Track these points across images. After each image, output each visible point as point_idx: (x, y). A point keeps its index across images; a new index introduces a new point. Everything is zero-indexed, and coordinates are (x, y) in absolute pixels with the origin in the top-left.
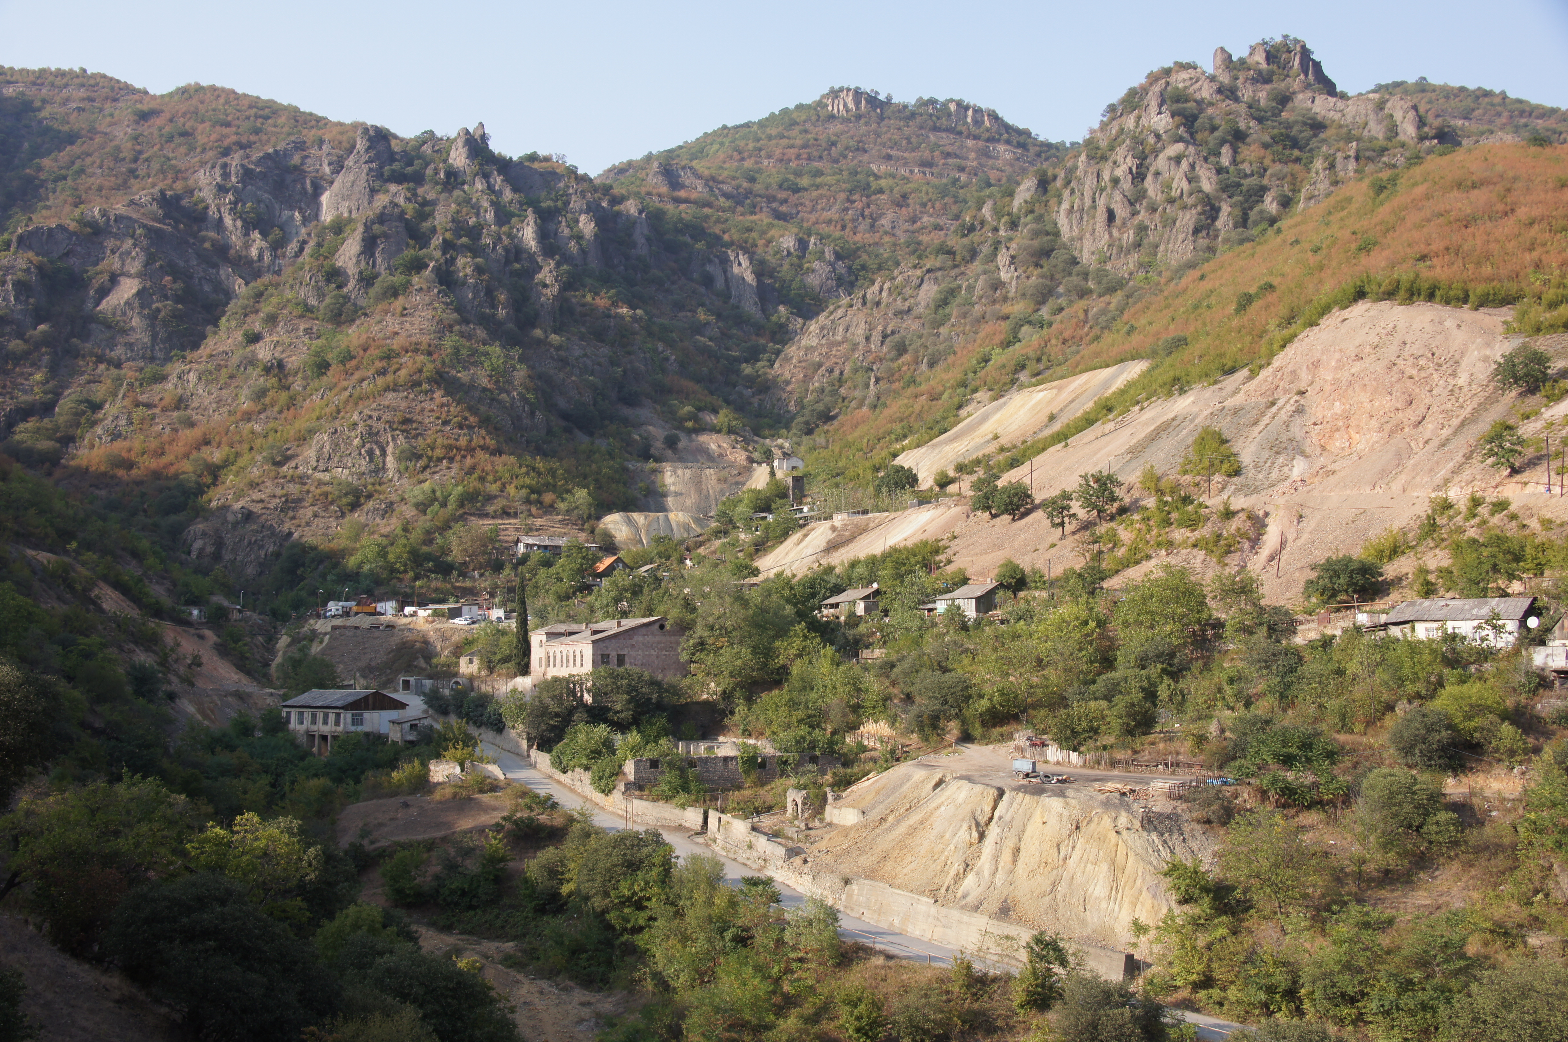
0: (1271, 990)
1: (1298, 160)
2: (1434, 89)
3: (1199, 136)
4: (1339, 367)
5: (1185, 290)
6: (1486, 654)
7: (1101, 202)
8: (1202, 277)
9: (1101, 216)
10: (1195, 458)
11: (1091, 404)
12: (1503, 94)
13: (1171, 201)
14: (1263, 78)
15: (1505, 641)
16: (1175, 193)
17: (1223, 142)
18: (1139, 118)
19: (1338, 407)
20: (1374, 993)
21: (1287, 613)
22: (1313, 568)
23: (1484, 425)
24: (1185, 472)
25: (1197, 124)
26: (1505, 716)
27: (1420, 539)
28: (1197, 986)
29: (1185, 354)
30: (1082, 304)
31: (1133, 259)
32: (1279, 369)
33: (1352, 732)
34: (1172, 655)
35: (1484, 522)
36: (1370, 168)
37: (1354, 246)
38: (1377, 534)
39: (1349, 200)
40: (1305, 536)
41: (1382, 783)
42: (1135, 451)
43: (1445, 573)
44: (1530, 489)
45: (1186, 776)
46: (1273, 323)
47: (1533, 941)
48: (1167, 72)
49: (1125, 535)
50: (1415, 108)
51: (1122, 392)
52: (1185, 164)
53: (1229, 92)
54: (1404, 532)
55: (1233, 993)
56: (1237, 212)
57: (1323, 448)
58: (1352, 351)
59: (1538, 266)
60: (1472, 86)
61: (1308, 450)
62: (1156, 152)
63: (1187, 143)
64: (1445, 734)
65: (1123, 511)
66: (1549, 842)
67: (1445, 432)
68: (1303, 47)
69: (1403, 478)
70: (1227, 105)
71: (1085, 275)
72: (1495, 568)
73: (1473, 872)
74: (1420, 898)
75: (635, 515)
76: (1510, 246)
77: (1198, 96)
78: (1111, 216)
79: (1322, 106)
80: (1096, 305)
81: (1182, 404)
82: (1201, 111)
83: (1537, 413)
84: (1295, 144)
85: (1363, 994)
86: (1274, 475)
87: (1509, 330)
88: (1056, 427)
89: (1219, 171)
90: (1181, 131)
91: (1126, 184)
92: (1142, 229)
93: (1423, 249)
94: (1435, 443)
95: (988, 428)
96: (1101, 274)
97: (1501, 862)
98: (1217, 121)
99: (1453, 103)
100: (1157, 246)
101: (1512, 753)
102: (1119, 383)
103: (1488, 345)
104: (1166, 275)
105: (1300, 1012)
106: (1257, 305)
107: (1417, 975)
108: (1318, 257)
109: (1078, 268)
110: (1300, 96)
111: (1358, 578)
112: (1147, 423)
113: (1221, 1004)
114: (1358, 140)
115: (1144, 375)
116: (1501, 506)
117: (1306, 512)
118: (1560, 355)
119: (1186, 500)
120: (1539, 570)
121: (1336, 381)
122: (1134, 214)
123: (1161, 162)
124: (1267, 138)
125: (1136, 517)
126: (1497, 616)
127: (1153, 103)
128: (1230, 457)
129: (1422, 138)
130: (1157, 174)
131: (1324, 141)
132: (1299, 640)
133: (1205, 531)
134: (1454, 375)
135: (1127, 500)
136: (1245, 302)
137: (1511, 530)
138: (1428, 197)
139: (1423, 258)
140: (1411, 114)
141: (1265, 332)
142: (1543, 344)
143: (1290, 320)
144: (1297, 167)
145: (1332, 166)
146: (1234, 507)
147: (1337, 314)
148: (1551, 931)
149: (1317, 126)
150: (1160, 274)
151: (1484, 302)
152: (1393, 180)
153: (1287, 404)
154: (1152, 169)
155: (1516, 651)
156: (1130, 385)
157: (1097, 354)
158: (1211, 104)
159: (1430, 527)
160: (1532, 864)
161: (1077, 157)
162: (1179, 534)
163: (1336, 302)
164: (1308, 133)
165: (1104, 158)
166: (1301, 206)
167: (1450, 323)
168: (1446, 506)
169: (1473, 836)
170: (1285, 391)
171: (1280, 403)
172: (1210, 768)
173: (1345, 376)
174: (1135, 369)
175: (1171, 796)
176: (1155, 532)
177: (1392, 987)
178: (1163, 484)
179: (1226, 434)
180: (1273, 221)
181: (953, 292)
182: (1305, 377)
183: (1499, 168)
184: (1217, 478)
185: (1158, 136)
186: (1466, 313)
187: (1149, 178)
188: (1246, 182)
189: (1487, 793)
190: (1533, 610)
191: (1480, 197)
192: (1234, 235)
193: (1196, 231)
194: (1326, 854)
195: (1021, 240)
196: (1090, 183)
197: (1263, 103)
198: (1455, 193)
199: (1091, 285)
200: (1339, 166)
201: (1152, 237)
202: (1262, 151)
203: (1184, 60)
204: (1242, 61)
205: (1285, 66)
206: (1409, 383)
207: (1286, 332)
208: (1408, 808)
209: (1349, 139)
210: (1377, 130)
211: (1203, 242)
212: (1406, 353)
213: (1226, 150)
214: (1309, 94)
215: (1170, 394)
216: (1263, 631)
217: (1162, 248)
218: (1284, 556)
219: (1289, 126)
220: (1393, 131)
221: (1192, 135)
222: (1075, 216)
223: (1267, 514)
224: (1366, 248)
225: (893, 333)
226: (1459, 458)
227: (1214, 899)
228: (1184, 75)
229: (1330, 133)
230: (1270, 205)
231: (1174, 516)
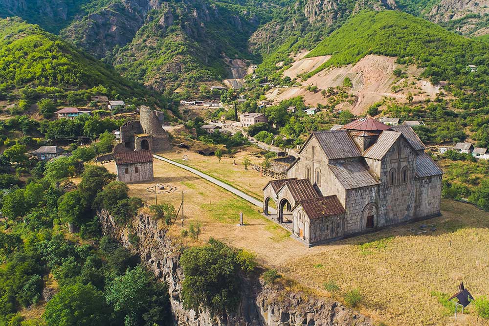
7: (314, 10)
9: (314, 13)
10: (345, 83)
11: (321, 65)
13: (328, 11)
16: (329, 9)
19: (368, 75)
24: (344, 86)
27: (383, 104)
32: (358, 66)
35: (392, 102)
38: (376, 102)
42: (334, 80)
44: (398, 96)
49: (336, 98)
54: (380, 102)
56: (341, 14)
57: (366, 83)
58: (370, 65)
65: (334, 94)
67: (385, 82)
71: (311, 26)
75: (230, 80)
78: (316, 13)
81: (341, 71)
83: (399, 81)
87: (395, 62)
88: (314, 69)
89: (338, 4)
91: (319, 6)
92: (322, 17)
94: (384, 84)
95: (300, 67)
96: (314, 26)
100: (325, 21)
103: (392, 66)
109: (309, 24)
111: (374, 110)
115: (331, 60)
116: (394, 99)
117: (364, 96)
118: (403, 69)
119: (345, 92)
122: (321, 13)
125: (337, 95)
133: (349, 99)
134: (387, 71)
137: (396, 104)
139: (381, 45)
142: (401, 67)
143: (359, 54)
147: (367, 56)
151: (391, 56)
153: (360, 74)
159: (384, 101)
162: (344, 99)
167: (386, 60)
168: (386, 98)
170: (359, 71)
173: (369, 69)
174: (328, 58)
176: (340, 98)
178: (340, 88)
179: (350, 79)
181: (283, 28)
182: (362, 68)
184: (349, 88)
188: (343, 7)
190: (400, 121)
192: (341, 19)
193: (333, 18)
195: (297, 17)
199: (312, 28)
201: (324, 19)
206: (380, 72)
207: (359, 58)
212: (379, 66)
215: (338, 67)
218: (361, 104)
222: (308, 12)
223: (358, 96)
225: (272, 37)
226: (387, 87)
230: (347, 13)
231: (344, 96)
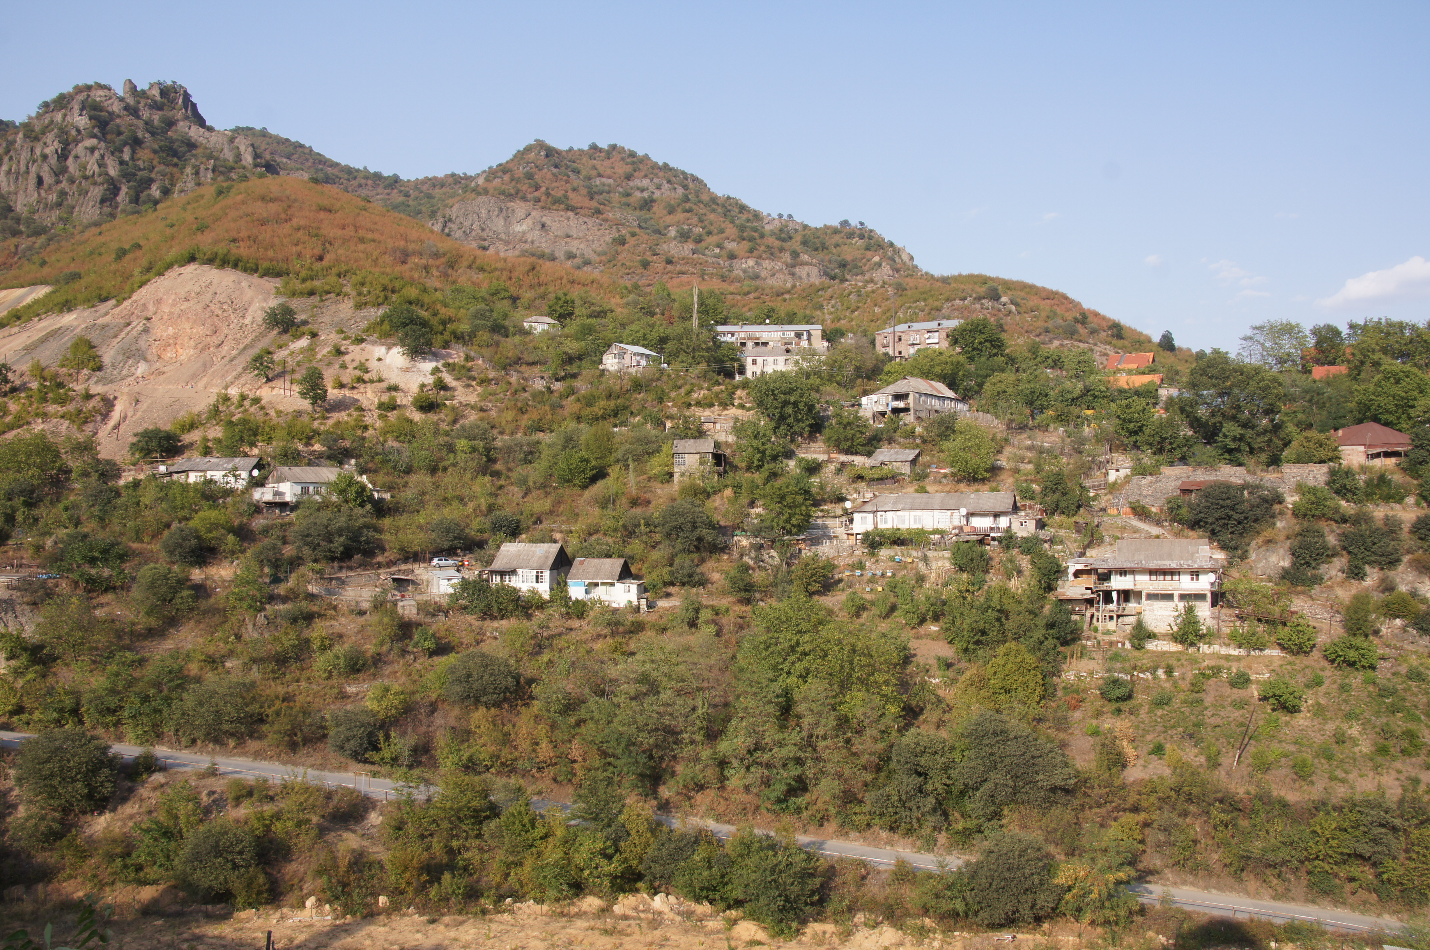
0: (61, 710)
1: (176, 165)
2: (271, 136)
3: (109, 137)
4: (173, 305)
5: (87, 241)
6: (230, 492)
7: (33, 170)
8: (100, 233)
9: (32, 180)
10: (70, 356)
11: (5, 313)
12: (310, 148)
13: (86, 178)
14: (156, 106)
15: (240, 485)
16: (89, 173)
17: (125, 144)
18: (65, 115)
19: (171, 331)
20: (127, 706)
21: (115, 464)
22: (135, 435)
23: (256, 351)
24: (63, 366)
25: (109, 128)
26: (232, 530)
27: (209, 419)
28: (13, 713)
29: (77, 285)
30: (15, 240)
31: (56, 214)
32: (136, 302)
33: (142, 542)
34: (32, 492)
35: (246, 411)
36: (221, 178)
37: (194, 227)
38: (183, 415)
39: (202, 197)
40: (139, 414)
41: (150, 573)
42: (29, 349)
43: (219, 441)
44: (276, 391)
45: (24, 573)
46: (137, 271)
47: (228, 664)
48: (89, 88)
49: (13, 407)
50: (253, 145)
51: (29, 306)
52: (97, 154)
53: (133, 111)
54: (199, 415)
55: (37, 715)
56: (132, 193)
57: (159, 357)
58: (183, 294)
59: (299, 255)
60: (293, 140)
61: (149, 357)
62: (77, 142)
63: (100, 140)
64: (194, 542)
65: (14, 390)
66: (245, 605)
67: (234, 352)
68: (185, 92)
69: (205, 380)
70: (129, 119)
71: (18, 220)
72: (242, 439)
73: (202, 626)
74: (169, 644)
76: (285, 241)
77: (110, 109)
78: (40, 181)
79: (195, 132)
80: (25, 243)
81: (68, 319)
82: (112, 120)
83: (287, 345)
84: (175, 154)
85: (121, 707)
86: (125, 372)
87: (278, 292)
89: (122, 163)
90: (96, 130)
91: (53, 160)
92: (63, 194)
93: (235, 234)
94: (227, 359)
96: (30, 221)
97: (217, 619)
98: (123, 129)
99: (282, 147)
100: (74, 208)
101: (233, 552)
102: (29, 300)
103: (265, 300)
104: (79, 228)
105: (81, 722)
106: (128, 257)
107: (152, 692)
108: (172, 231)
109: (12, 214)
110: (181, 123)
111: (164, 442)
112: (41, 330)
113: (28, 724)
114: (216, 159)
115: (47, 296)
116: (257, 401)
117: (141, 398)
118: (303, 311)
119: (60, 385)
120: (269, 440)
121: (171, 313)
122: (58, 182)
123: (80, 149)
124: (156, 147)
125: (23, 395)
126: (236, 469)
127: (76, 107)
128: (95, 358)
129: (256, 166)
130: (77, 157)
131: (194, 156)
132: (122, 482)
133: (71, 407)
134: (243, 317)
135: (18, 382)
136: (122, 253)
137: (260, 417)
138: (244, 202)
139: (234, 240)
140: (250, 149)
141: (132, 276)
142: (295, 304)
143: (148, 270)
144: (175, 170)
145: (197, 173)
146: (92, 392)
147: (176, 270)
148: (238, 658)
149: (192, 145)
150: (74, 227)
151: (267, 273)
152: (229, 188)
153: (138, 325)
154: (73, 153)
155: (247, 490)
156: (36, 302)
157: (16, 278)
158: (119, 116)
159: (215, 412)
160: (233, 619)
161: (16, 134)
162: (52, 408)
163: (176, 262)
164: (184, 149)
165: (37, 139)
166: (175, 195)
167: (244, 284)
168: (227, 399)
169: (203, 604)
170: (138, 317)
171: (134, 324)
172: (44, 568)
173: (177, 310)
174: (42, 291)
175: (9, 587)
176: (35, 406)
177: (137, 701)
178: (46, 373)
179: (95, 342)
180: (156, 202)
182: (151, 308)
183: (288, 192)
184: (85, 371)
185: (79, 131)
186: (255, 279)
187: (71, 160)
188: (140, 174)
189: (216, 578)
190: (259, 466)
191: (273, 208)
192: (129, 208)
193: (103, 201)
194: (113, 621)
196: (25, 155)
197: (156, 123)
198: (259, 203)
199: (22, 228)
200: (202, 174)
201: (70, 201)
202: (152, 156)
203: (103, 82)
204: (143, 92)
205: (173, 101)
206: (216, 319)
207: (145, 278)
208: (164, 589)
209: (210, 157)
210: (228, 155)
211: (107, 210)
212: (216, 300)
213: (127, 150)
214: (187, 123)
215: (61, 311)
216: (95, 476)
217: (77, 209)
218: (123, 427)
219: (172, 141)
220: (238, 157)
221: (104, 135)
222: (12, 177)
223: (115, 398)
224: (202, 229)
226: (240, 369)
227: (31, 655)
228: (101, 93)
229: (199, 151)
230: (155, 191)
231: (50, 395)
